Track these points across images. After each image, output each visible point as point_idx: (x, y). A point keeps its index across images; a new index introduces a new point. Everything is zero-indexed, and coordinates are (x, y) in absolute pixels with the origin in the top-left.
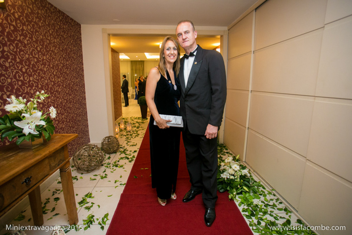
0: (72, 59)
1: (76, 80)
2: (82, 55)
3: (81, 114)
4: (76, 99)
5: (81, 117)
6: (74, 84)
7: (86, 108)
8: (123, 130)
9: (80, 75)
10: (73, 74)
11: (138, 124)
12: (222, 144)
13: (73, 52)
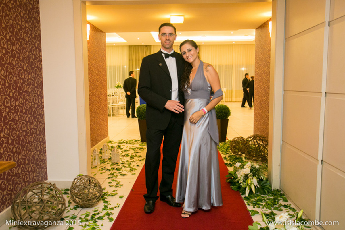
0: (21, 42)
1: (27, 76)
2: (40, 35)
3: (34, 132)
4: (27, 107)
5: (33, 136)
6: (24, 83)
7: (44, 121)
8: (107, 161)
9: (35, 69)
10: (22, 66)
11: (134, 152)
12: (278, 190)
13: (24, 31)
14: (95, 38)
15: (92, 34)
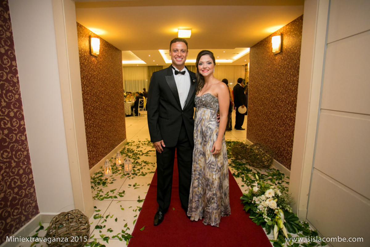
12: (305, 223)
14: (109, 54)
15: (105, 50)
